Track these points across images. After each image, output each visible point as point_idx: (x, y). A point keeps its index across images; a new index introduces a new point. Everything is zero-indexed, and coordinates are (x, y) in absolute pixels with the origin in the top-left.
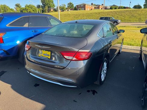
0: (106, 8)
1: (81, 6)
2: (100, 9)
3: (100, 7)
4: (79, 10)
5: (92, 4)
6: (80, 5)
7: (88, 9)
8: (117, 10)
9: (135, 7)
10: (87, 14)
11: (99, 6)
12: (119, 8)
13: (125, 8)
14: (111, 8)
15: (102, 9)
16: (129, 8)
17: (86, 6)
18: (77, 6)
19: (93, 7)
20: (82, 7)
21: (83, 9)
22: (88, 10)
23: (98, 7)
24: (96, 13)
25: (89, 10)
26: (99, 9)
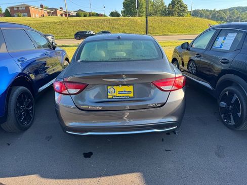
0: (68, 15)
1: (20, 9)
2: (59, 15)
3: (58, 11)
4: (18, 16)
5: (42, 6)
6: (18, 8)
7: (35, 15)
8: (88, 18)
9: (112, 14)
10: (37, 23)
11: (56, 10)
12: (90, 16)
13: (98, 15)
14: (78, 15)
15: (61, 15)
16: (105, 16)
17: (31, 9)
18: (12, 8)
19: (46, 12)
20: (22, 11)
21: (26, 14)
22: (35, 16)
23: (54, 12)
24: (55, 23)
25: (37, 16)
26: (57, 15)
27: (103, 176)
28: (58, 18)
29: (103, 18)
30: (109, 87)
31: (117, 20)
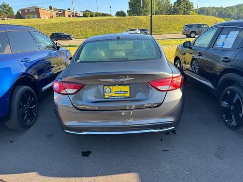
0: (75, 15)
1: (31, 11)
2: (67, 16)
3: (66, 12)
4: (29, 18)
5: (51, 8)
6: (28, 10)
7: (44, 16)
8: (94, 18)
9: (118, 14)
10: (46, 24)
11: (64, 11)
12: (96, 16)
13: (104, 15)
14: (85, 16)
15: (69, 16)
16: (111, 16)
17: (41, 11)
18: (23, 10)
19: (55, 14)
20: (32, 13)
21: (36, 16)
22: (45, 18)
23: (62, 13)
24: (63, 24)
25: (47, 17)
26: (65, 16)
27: (100, 175)
28: (66, 19)
29: (109, 17)
30: (105, 87)
31: (123, 19)
